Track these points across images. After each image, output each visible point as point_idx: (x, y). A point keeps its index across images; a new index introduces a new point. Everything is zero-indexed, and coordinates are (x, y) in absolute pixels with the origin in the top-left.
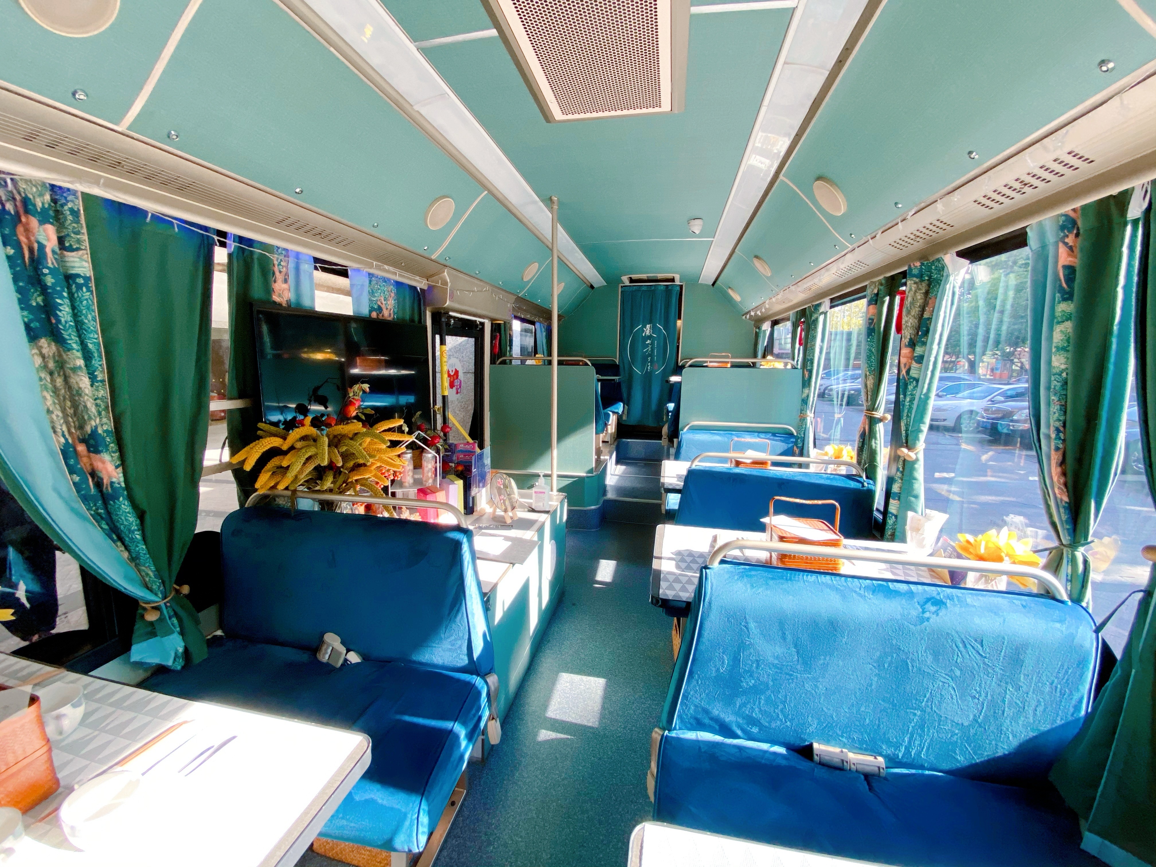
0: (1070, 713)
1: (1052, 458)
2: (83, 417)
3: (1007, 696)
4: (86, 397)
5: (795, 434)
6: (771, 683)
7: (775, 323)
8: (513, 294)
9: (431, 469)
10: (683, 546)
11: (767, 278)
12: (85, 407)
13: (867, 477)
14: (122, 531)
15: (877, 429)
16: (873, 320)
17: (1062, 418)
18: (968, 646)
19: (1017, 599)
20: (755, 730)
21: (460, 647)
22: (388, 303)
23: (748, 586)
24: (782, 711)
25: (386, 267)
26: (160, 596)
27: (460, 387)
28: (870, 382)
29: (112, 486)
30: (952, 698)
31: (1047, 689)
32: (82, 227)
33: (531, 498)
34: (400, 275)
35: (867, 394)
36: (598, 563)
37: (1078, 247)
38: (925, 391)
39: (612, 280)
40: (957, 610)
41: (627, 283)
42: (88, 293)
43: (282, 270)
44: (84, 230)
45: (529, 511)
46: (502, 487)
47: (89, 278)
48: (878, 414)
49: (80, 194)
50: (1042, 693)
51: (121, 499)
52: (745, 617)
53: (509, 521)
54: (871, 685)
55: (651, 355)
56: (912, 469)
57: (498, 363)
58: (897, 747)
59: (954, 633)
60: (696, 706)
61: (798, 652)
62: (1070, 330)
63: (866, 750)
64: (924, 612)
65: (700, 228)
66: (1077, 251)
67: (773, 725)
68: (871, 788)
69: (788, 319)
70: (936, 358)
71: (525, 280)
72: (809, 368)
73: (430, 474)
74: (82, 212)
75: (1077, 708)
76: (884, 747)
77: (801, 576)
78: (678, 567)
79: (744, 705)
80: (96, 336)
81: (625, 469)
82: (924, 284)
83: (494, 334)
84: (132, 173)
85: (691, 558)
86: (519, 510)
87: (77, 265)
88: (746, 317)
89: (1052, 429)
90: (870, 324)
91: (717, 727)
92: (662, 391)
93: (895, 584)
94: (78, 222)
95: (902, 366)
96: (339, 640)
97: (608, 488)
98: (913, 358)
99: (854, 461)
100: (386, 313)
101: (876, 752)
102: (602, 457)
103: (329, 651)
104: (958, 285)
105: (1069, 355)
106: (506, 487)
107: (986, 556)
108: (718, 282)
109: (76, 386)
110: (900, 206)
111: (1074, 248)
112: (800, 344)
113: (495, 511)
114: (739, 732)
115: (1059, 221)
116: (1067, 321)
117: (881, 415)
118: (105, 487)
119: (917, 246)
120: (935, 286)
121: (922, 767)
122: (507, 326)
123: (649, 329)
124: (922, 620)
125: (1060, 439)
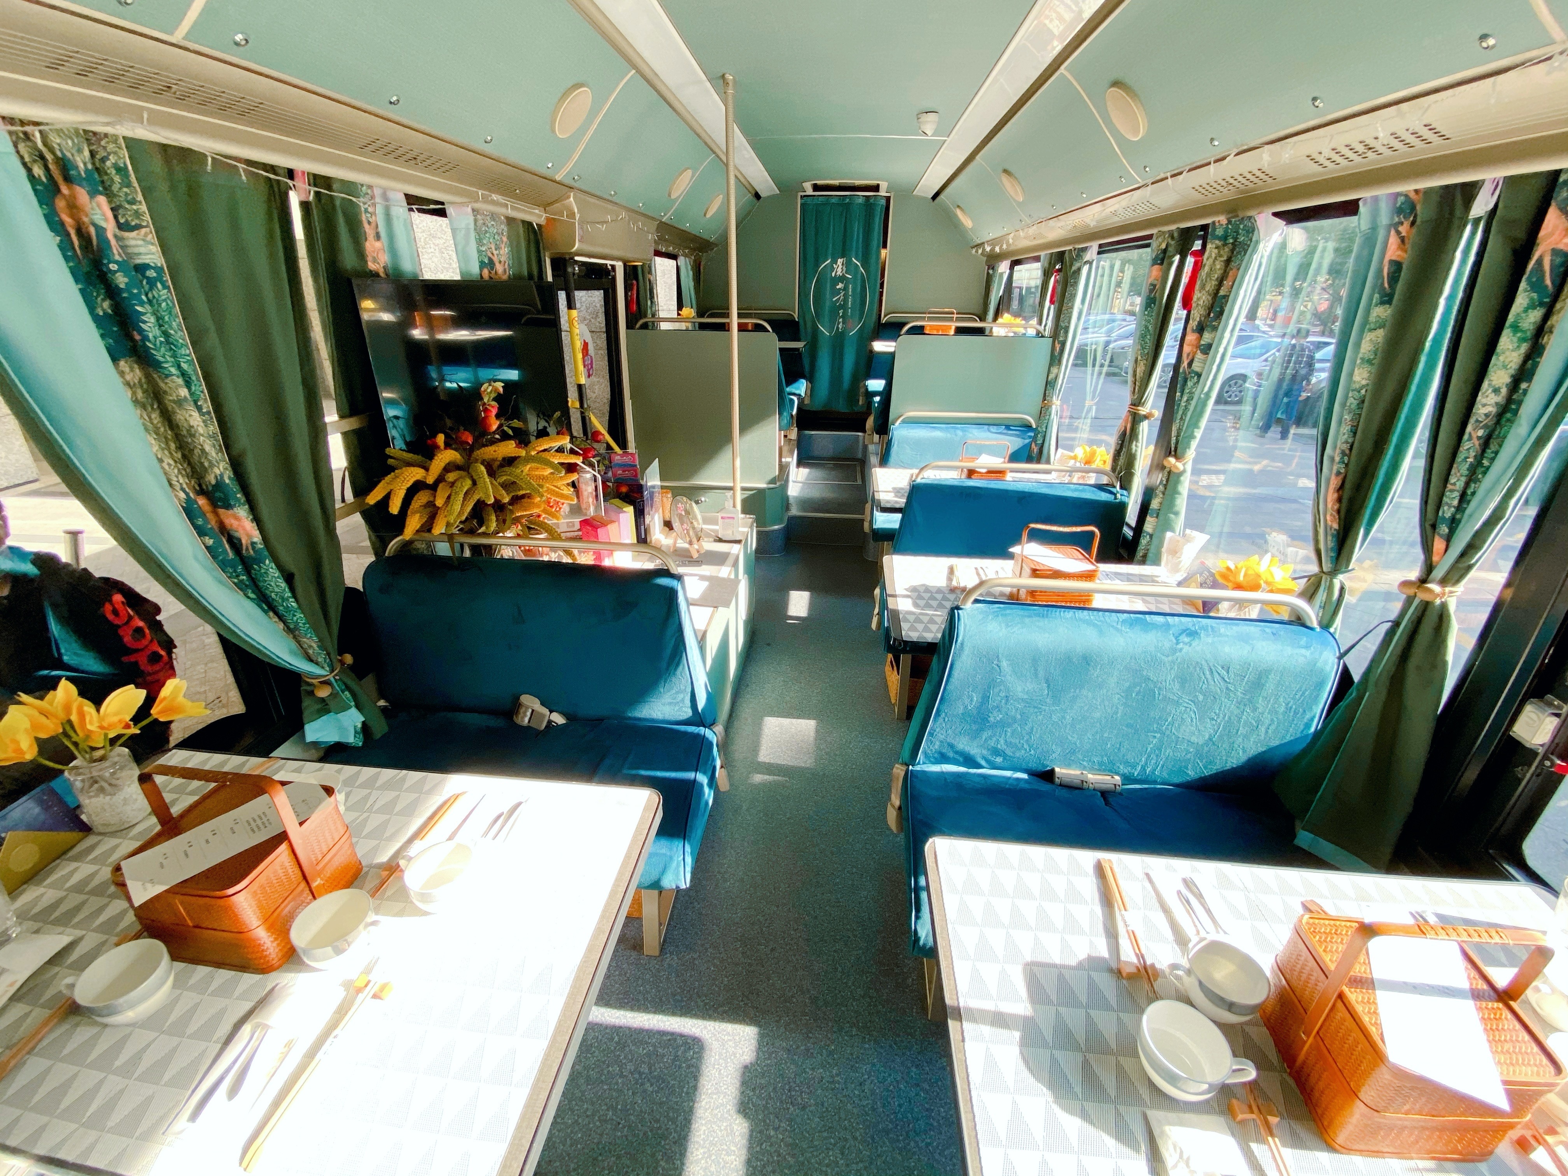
0: (1300, 730)
1: (1332, 483)
2: (202, 464)
3: (1244, 717)
4: (202, 438)
5: (1034, 427)
6: (1019, 717)
7: (1016, 263)
8: (653, 219)
9: (591, 493)
10: (917, 581)
11: (1019, 204)
12: (203, 450)
13: (1121, 488)
14: (273, 599)
15: (1141, 429)
16: (1155, 286)
17: (1350, 440)
18: (1215, 674)
19: (1268, 627)
20: (999, 760)
21: (683, 700)
22: (501, 252)
23: (1003, 625)
24: (1027, 741)
25: (495, 197)
26: (328, 669)
27: (592, 367)
28: (1141, 370)
29: (254, 548)
30: (1192, 721)
31: (1282, 709)
32: (136, 192)
33: (716, 523)
34: (513, 208)
35: (1135, 384)
36: (788, 595)
37: (1411, 241)
38: (1206, 389)
39: (787, 188)
40: (1210, 640)
41: (810, 191)
42: (166, 291)
43: (370, 220)
44: (140, 197)
45: (715, 541)
46: (683, 513)
47: (162, 268)
48: (1143, 411)
49: (122, 141)
50: (1276, 713)
51: (267, 562)
52: (998, 656)
53: (695, 555)
54: (1117, 712)
55: (844, 306)
56: (1177, 482)
57: (638, 326)
58: (1134, 767)
59: (1203, 663)
60: (941, 742)
61: (1048, 687)
62: (1380, 340)
63: (1104, 770)
64: (1177, 643)
65: (934, 127)
66: (1408, 246)
67: (1017, 755)
68: (1107, 803)
69: (1037, 259)
70: (1226, 349)
71: (673, 197)
72: (1061, 339)
73: (591, 500)
74: (130, 168)
75: (1308, 725)
76: (1121, 767)
77: (1058, 613)
78: (916, 605)
79: (990, 738)
80: (188, 352)
81: (809, 473)
82: (1227, 249)
83: (629, 282)
84: (182, 99)
85: (929, 595)
86: (706, 539)
87: (142, 250)
88: (977, 252)
89: (1338, 451)
90: (1151, 291)
91: (961, 759)
92: (857, 363)
93: (1152, 616)
94: (129, 185)
95: (1184, 356)
96: (537, 701)
97: (791, 501)
98: (1198, 346)
99: (1108, 467)
100: (499, 268)
101: (1113, 772)
102: (783, 460)
103: (529, 714)
104: (1266, 254)
105: (1374, 369)
106: (688, 513)
107: (1245, 584)
108: (942, 196)
109: (185, 425)
110: (1216, 143)
111: (1406, 240)
112: (1052, 302)
113: (675, 543)
114: (983, 763)
115: (1395, 203)
116: (1380, 328)
117: (1148, 411)
118: (244, 548)
119: (1228, 194)
120: (1239, 253)
121: (1155, 782)
122: (648, 269)
123: (840, 266)
124: (1174, 651)
125: (1343, 462)
